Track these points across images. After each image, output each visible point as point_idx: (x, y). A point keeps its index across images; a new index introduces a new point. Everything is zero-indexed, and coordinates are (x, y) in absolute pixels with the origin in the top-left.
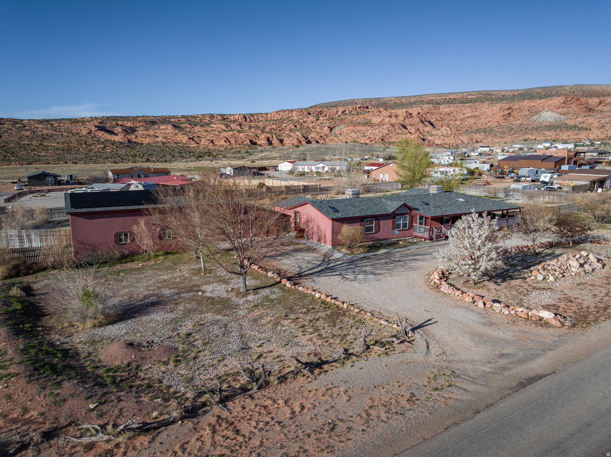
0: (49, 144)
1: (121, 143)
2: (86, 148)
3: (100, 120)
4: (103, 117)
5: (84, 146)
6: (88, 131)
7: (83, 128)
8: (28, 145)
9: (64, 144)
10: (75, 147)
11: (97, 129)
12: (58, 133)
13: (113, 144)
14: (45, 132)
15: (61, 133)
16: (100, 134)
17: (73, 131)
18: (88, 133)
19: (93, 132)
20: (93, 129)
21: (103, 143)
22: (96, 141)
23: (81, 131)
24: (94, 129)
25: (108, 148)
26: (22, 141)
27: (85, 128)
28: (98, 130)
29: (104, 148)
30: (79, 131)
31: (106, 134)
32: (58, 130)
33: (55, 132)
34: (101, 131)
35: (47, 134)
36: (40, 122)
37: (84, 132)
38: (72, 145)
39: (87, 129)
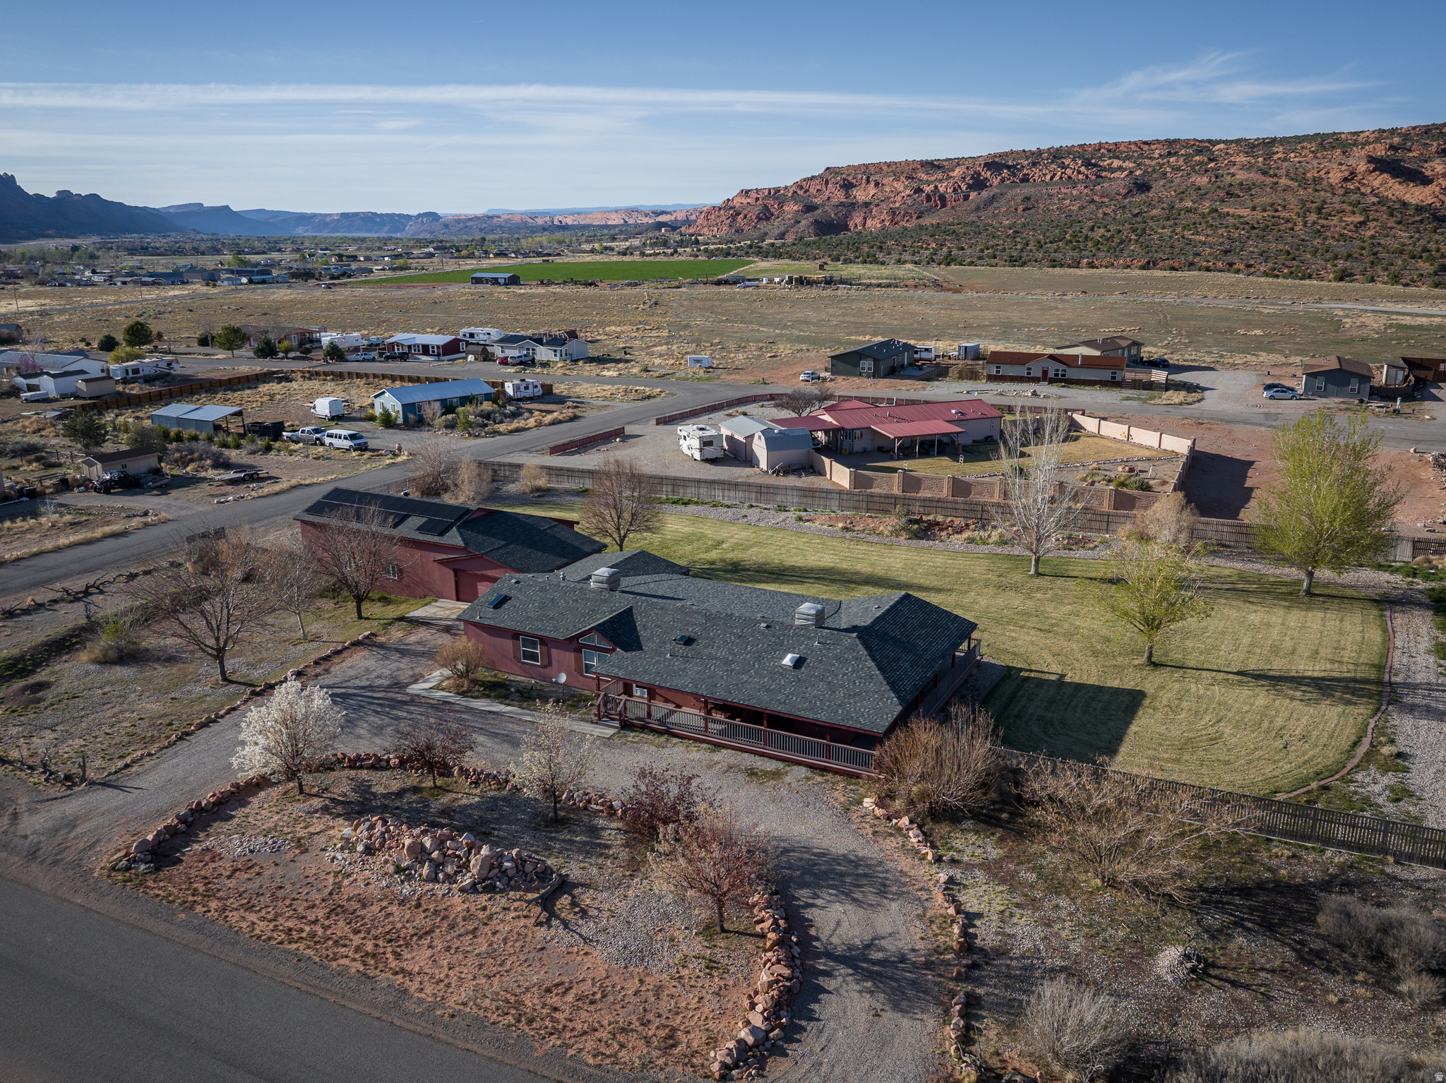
0: (1231, 211)
1: (1419, 209)
2: (1314, 223)
3: (1396, 140)
4: (1414, 128)
5: (1312, 217)
6: (1347, 174)
7: (1335, 166)
8: (1189, 210)
9: (1265, 210)
10: (1288, 221)
11: (1372, 167)
12: (1269, 180)
13: (1392, 215)
14: (1241, 176)
15: (1275, 180)
16: (1376, 183)
17: (1309, 175)
18: (1346, 180)
19: (1360, 177)
20: (1362, 167)
21: (1365, 210)
22: (1350, 204)
23: (1327, 173)
24: (1364, 169)
25: (1372, 224)
26: (1182, 200)
27: (1341, 164)
28: (1374, 170)
29: (1362, 223)
30: (1322, 173)
31: (1391, 182)
32: (1271, 172)
33: (1262, 178)
34: (1382, 172)
35: (1241, 184)
36: (1249, 147)
37: (1335, 177)
38: (1283, 214)
39: (1344, 167)
